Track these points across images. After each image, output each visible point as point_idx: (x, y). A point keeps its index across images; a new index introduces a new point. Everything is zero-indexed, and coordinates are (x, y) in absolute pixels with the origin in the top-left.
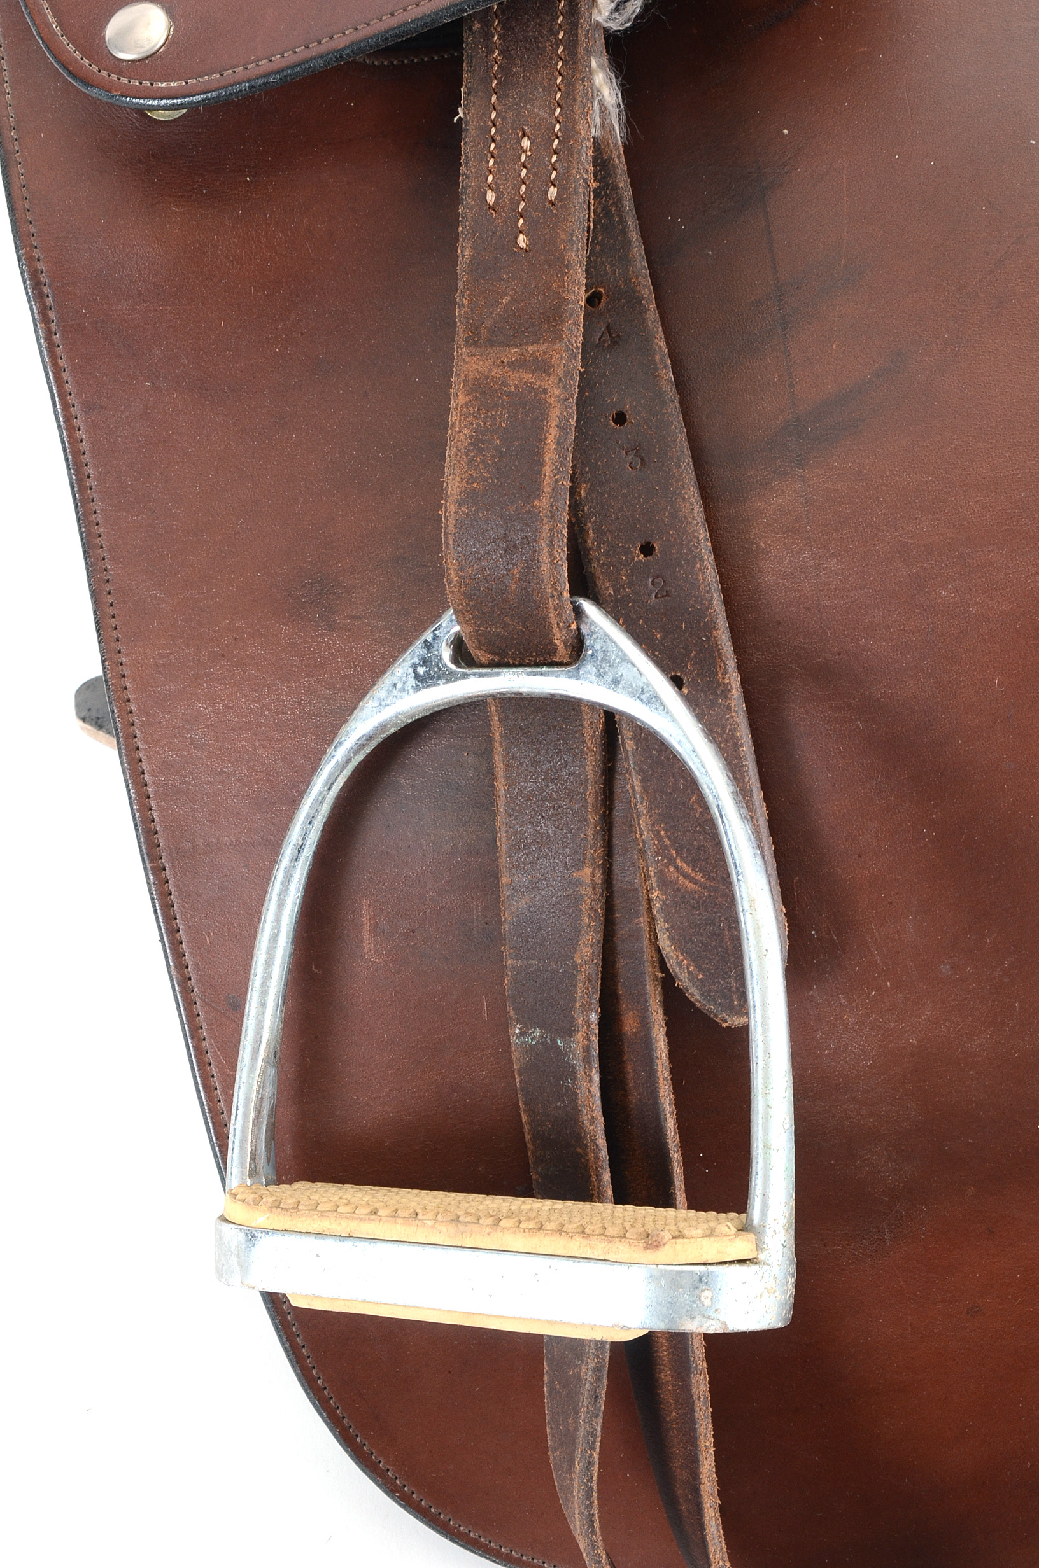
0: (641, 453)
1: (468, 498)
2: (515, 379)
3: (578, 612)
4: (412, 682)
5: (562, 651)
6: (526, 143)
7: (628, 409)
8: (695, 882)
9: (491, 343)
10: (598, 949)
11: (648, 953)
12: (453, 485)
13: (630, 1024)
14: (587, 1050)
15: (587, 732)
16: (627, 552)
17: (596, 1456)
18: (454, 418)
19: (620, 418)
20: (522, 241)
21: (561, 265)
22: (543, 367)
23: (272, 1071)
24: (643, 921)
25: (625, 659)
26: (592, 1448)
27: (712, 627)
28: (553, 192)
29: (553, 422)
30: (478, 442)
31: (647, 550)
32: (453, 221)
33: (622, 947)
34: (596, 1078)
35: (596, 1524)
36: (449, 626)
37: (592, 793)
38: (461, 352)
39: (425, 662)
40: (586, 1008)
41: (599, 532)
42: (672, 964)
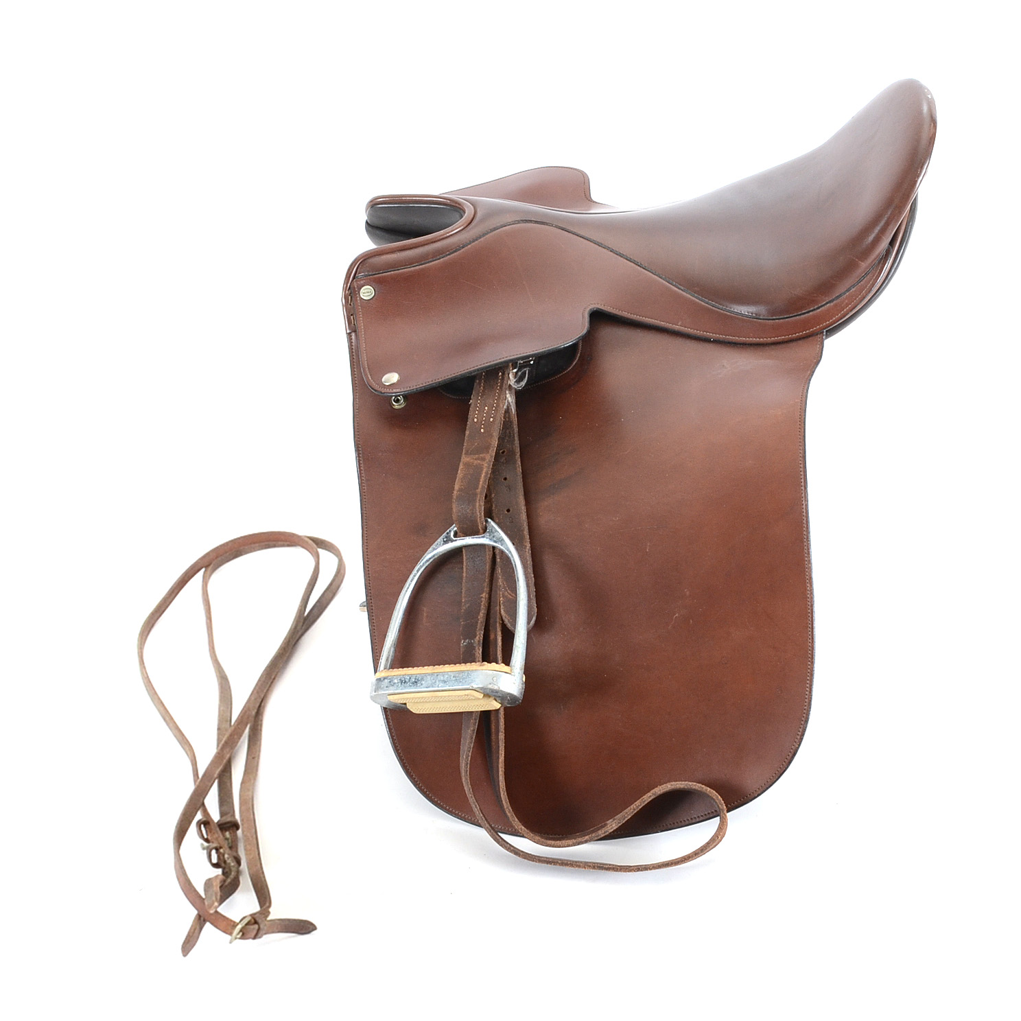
0: (509, 488)
1: (460, 490)
2: (476, 462)
3: (486, 521)
4: (442, 543)
5: (481, 531)
6: (486, 408)
7: (508, 477)
8: (512, 596)
9: (471, 454)
10: (485, 615)
11: (498, 616)
12: (457, 487)
13: (492, 636)
14: (479, 641)
15: (488, 557)
16: (502, 510)
17: (470, 754)
18: (459, 472)
19: (505, 479)
20: (482, 430)
21: (491, 436)
22: (483, 459)
23: (392, 649)
24: (498, 608)
25: (496, 531)
26: (469, 751)
27: (523, 531)
28: (492, 419)
29: (484, 472)
30: (464, 477)
31: (508, 511)
32: (466, 425)
33: (492, 615)
34: (481, 650)
35: (468, 773)
36: (454, 528)
37: (487, 574)
38: (463, 456)
39: (446, 537)
40: (480, 630)
41: (496, 506)
42: (504, 618)
